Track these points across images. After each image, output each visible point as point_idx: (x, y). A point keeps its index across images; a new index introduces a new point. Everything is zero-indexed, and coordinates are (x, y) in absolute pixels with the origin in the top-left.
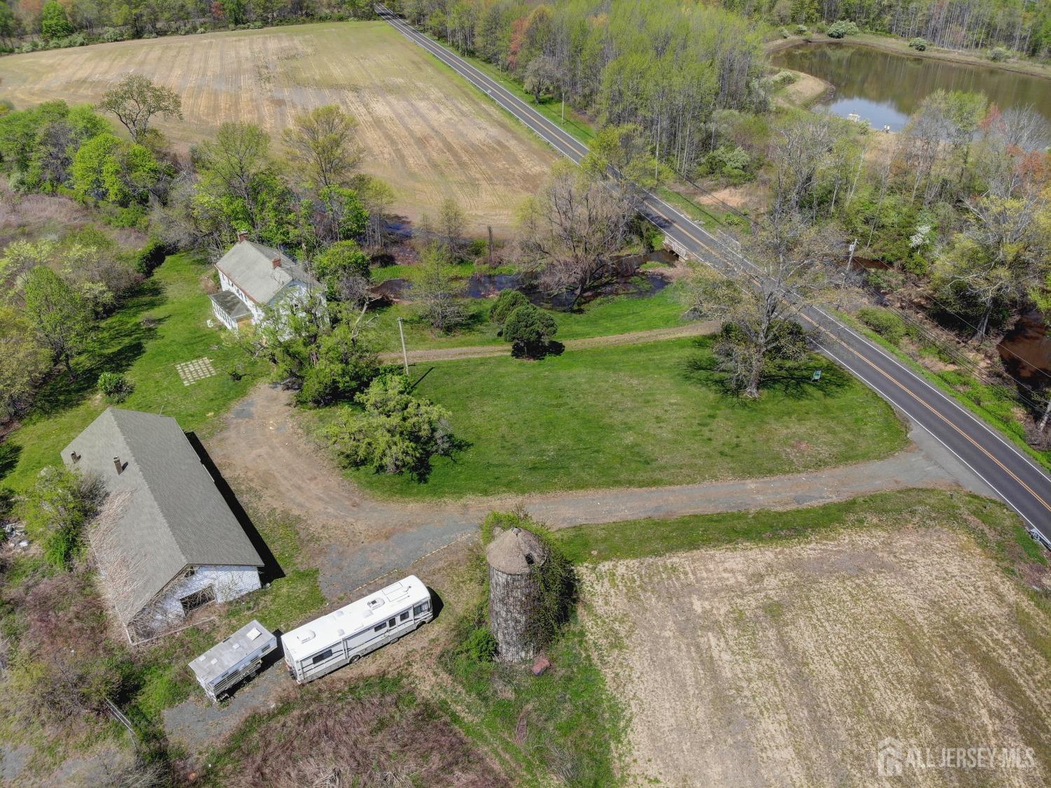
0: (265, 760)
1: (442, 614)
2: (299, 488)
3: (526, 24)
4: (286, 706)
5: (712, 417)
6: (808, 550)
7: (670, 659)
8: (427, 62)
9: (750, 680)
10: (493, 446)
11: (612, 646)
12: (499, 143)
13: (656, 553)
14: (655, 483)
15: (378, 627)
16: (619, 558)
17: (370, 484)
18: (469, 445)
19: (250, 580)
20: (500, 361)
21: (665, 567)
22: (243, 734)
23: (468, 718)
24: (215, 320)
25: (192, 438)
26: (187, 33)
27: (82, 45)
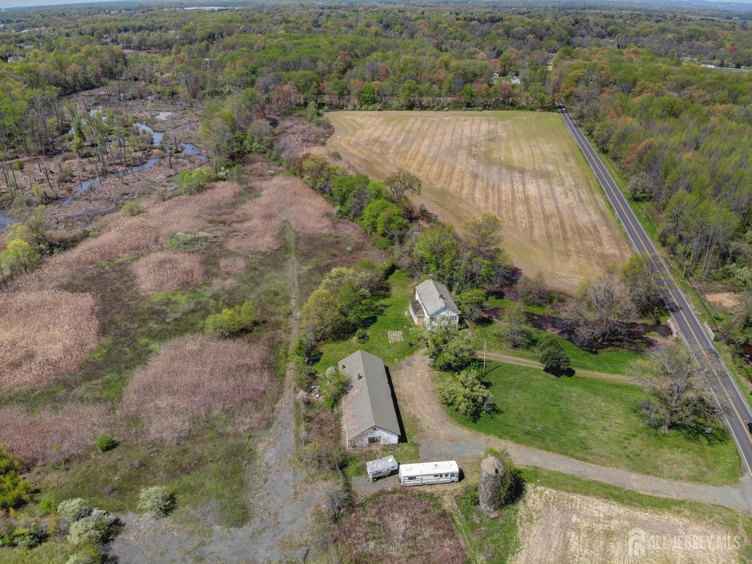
0: (382, 507)
1: (463, 481)
2: (423, 406)
3: (639, 148)
4: (394, 491)
5: (634, 436)
6: (642, 515)
7: (550, 535)
8: (574, 154)
9: (581, 556)
10: (512, 416)
11: (528, 520)
12: (595, 227)
13: (567, 491)
14: (585, 460)
15: (436, 476)
16: (549, 487)
17: (451, 415)
18: (501, 412)
19: (394, 439)
20: (536, 372)
21: (568, 499)
22: (377, 495)
23: (458, 523)
24: (409, 312)
25: (387, 369)
26: (438, 110)
27: (379, 110)
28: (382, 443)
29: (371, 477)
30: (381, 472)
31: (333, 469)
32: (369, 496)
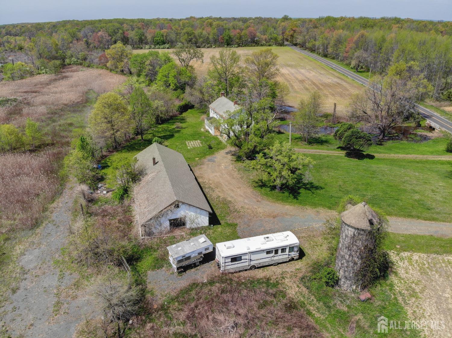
0: (196, 307)
1: (304, 258)
2: (232, 190)
3: (355, 39)
4: (211, 282)
8: (305, 58)
10: (334, 189)
11: (411, 296)
12: (338, 83)
13: (437, 253)
14: (434, 219)
16: (414, 252)
17: (267, 195)
18: (322, 188)
19: (204, 220)
21: (444, 261)
22: (187, 290)
23: (317, 315)
24: (205, 129)
26: (208, 47)
27: (168, 48)
28: (188, 226)
29: (175, 266)
30: (189, 258)
31: (120, 264)
32: (173, 294)
